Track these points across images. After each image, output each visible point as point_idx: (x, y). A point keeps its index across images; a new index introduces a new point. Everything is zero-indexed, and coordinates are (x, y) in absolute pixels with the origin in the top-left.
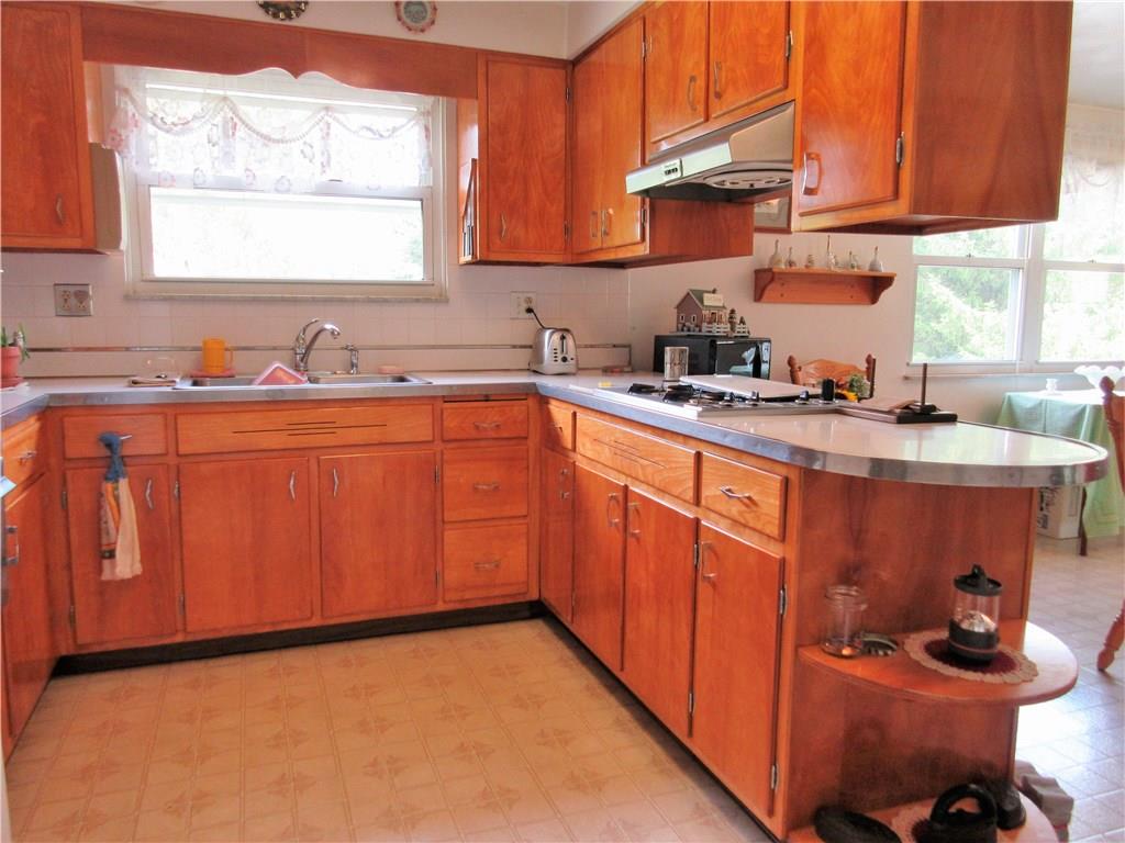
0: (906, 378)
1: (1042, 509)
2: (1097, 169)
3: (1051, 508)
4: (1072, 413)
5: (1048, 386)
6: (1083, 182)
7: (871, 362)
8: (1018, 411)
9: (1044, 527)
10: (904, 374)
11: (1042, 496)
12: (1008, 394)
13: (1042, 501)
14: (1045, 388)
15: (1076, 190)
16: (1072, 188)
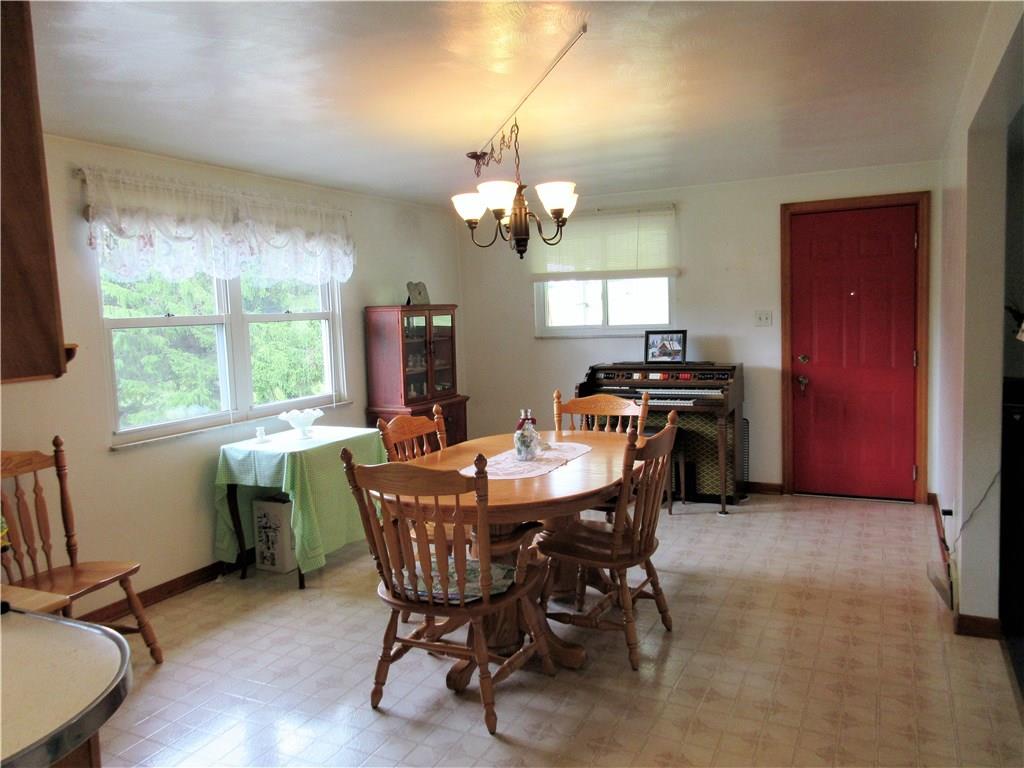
0: (113, 450)
1: (269, 548)
2: (277, 232)
3: (275, 546)
4: (275, 461)
5: (258, 434)
6: (265, 244)
7: (57, 443)
8: (233, 463)
9: (273, 564)
10: (110, 445)
11: (268, 536)
12: (222, 447)
13: (268, 541)
14: (255, 436)
15: (260, 251)
16: (256, 251)
